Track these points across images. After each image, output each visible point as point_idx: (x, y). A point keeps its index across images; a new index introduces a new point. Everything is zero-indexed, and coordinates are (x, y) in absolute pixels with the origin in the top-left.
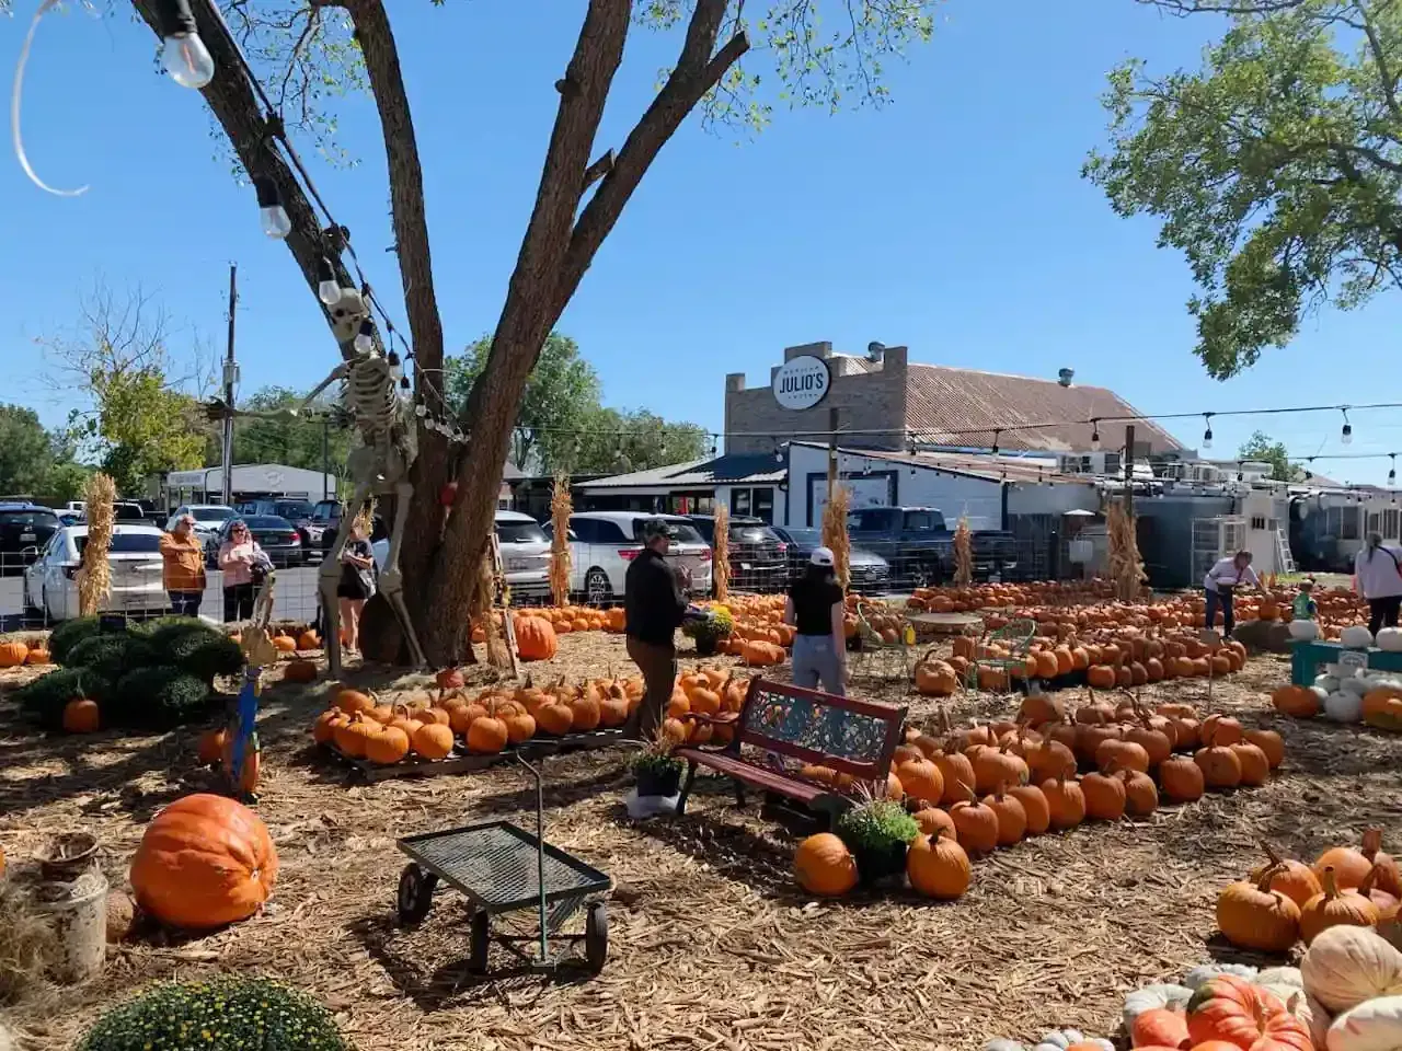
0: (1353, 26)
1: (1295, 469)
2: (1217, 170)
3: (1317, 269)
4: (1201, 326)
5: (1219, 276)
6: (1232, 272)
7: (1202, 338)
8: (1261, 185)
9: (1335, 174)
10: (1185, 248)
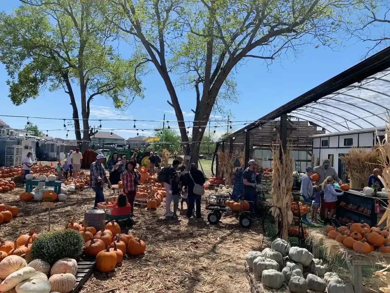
0: (54, 18)
1: (40, 133)
2: (16, 44)
3: (44, 79)
4: (11, 89)
5: (16, 75)
6: (20, 75)
7: (11, 93)
8: (29, 53)
9: (49, 55)
10: (6, 64)
